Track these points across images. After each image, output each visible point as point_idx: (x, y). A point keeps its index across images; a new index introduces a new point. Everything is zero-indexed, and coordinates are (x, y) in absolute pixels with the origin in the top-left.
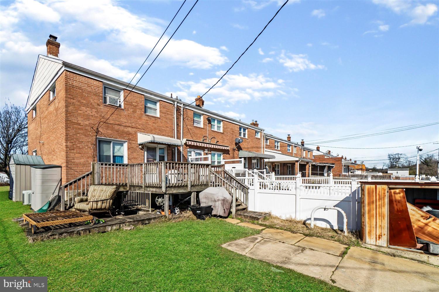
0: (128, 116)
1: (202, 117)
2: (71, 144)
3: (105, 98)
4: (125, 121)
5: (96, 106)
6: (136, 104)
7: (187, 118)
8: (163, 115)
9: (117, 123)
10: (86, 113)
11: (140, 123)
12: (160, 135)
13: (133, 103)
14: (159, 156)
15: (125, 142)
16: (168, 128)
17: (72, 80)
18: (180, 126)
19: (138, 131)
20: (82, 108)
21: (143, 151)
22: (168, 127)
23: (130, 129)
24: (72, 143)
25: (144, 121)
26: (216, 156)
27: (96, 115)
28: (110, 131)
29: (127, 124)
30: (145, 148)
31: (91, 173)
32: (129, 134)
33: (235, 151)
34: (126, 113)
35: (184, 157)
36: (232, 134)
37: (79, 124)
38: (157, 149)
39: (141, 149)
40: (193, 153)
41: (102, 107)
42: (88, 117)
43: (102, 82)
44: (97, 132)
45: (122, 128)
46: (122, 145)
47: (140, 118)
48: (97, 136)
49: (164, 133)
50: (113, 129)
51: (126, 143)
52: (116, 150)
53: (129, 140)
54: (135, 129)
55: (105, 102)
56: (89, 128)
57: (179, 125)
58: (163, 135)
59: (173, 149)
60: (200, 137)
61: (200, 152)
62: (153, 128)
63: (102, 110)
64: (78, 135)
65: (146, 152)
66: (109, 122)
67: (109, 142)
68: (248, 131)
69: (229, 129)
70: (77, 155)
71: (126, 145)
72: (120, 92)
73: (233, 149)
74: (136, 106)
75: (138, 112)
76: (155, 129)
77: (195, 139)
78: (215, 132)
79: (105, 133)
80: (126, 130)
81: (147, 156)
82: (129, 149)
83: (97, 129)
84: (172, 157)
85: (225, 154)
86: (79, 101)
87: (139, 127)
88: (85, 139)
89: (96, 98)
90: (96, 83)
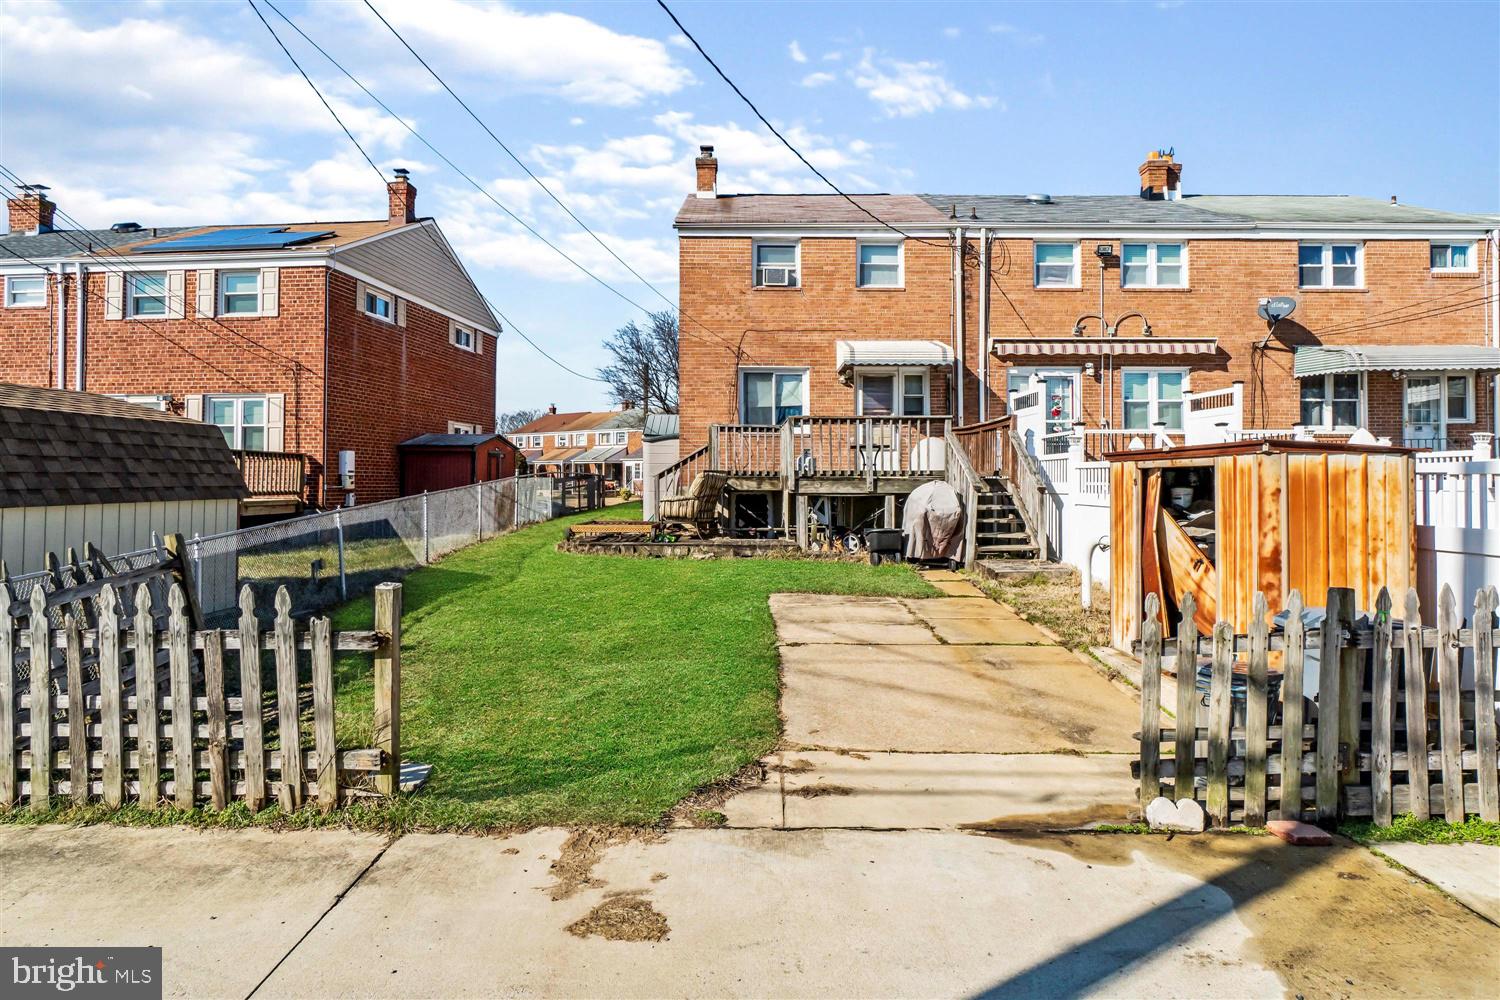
0: (812, 303)
1: (1077, 251)
2: (689, 389)
3: (759, 272)
4: (804, 317)
5: (736, 295)
6: (832, 268)
7: (1006, 268)
8: (915, 278)
9: (784, 325)
10: (718, 318)
11: (843, 314)
12: (906, 338)
13: (825, 268)
14: (906, 399)
15: (805, 370)
16: (931, 315)
17: (693, 253)
18: (978, 301)
19: (839, 336)
20: (710, 307)
21: (851, 390)
22: (931, 311)
23: (816, 337)
24: (691, 385)
25: (856, 308)
26: (1153, 382)
27: (738, 318)
28: (766, 350)
29: (809, 326)
30: (859, 381)
31: (706, 449)
32: (813, 348)
33: (1269, 352)
34: (806, 297)
35: (993, 395)
36: (1249, 285)
37: (703, 344)
38: (895, 379)
39: (846, 384)
40: (1033, 379)
41: (748, 297)
42: (720, 325)
43: (750, 238)
44: (739, 355)
45: (794, 337)
46: (798, 378)
47: (844, 302)
48: (738, 364)
49: (917, 332)
50: (773, 344)
51: (808, 372)
52: (785, 393)
53: (814, 363)
54: (830, 333)
55: (759, 283)
56: (722, 350)
57: (974, 296)
58: (915, 337)
59: (949, 376)
60: (1061, 324)
61: (1063, 374)
62: (881, 322)
63: (750, 303)
64: (702, 368)
65: (861, 392)
66: (766, 328)
67: (766, 376)
68: (1368, 256)
69: (1226, 270)
70: (699, 411)
71: (806, 378)
72: (794, 247)
73: (1255, 348)
74: (831, 274)
75: (839, 286)
76: (889, 323)
77: (1040, 334)
78: (1144, 295)
79: (757, 355)
80: (805, 339)
81: (864, 400)
82: (812, 386)
83: (739, 348)
84: (947, 399)
85: (1202, 373)
86: (704, 295)
87: (841, 326)
88: (714, 375)
89: (737, 278)
90: (737, 244)
